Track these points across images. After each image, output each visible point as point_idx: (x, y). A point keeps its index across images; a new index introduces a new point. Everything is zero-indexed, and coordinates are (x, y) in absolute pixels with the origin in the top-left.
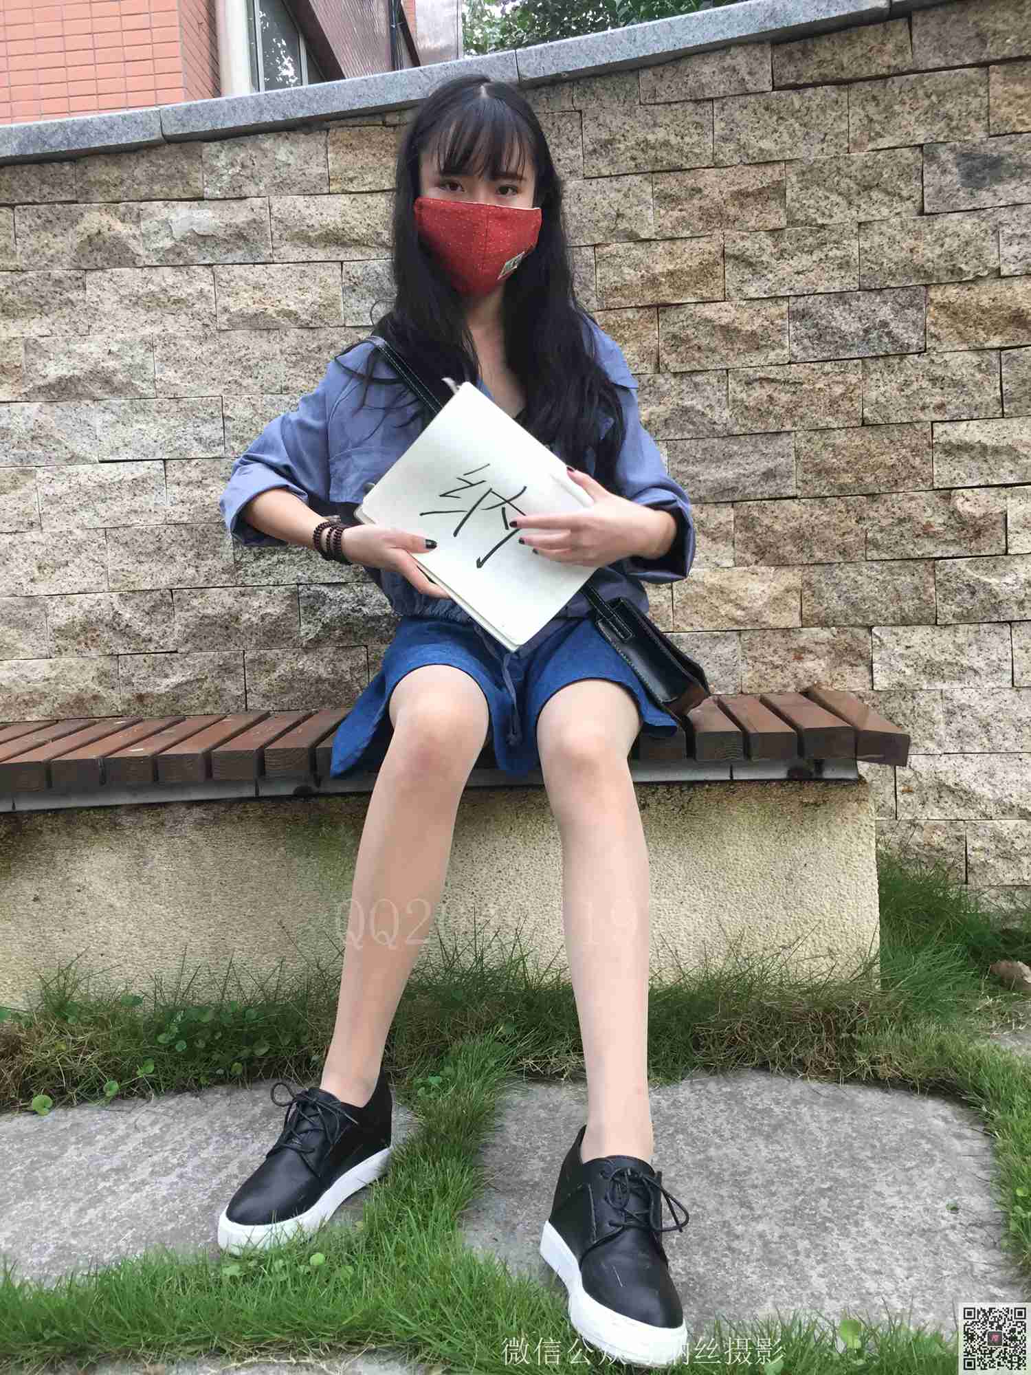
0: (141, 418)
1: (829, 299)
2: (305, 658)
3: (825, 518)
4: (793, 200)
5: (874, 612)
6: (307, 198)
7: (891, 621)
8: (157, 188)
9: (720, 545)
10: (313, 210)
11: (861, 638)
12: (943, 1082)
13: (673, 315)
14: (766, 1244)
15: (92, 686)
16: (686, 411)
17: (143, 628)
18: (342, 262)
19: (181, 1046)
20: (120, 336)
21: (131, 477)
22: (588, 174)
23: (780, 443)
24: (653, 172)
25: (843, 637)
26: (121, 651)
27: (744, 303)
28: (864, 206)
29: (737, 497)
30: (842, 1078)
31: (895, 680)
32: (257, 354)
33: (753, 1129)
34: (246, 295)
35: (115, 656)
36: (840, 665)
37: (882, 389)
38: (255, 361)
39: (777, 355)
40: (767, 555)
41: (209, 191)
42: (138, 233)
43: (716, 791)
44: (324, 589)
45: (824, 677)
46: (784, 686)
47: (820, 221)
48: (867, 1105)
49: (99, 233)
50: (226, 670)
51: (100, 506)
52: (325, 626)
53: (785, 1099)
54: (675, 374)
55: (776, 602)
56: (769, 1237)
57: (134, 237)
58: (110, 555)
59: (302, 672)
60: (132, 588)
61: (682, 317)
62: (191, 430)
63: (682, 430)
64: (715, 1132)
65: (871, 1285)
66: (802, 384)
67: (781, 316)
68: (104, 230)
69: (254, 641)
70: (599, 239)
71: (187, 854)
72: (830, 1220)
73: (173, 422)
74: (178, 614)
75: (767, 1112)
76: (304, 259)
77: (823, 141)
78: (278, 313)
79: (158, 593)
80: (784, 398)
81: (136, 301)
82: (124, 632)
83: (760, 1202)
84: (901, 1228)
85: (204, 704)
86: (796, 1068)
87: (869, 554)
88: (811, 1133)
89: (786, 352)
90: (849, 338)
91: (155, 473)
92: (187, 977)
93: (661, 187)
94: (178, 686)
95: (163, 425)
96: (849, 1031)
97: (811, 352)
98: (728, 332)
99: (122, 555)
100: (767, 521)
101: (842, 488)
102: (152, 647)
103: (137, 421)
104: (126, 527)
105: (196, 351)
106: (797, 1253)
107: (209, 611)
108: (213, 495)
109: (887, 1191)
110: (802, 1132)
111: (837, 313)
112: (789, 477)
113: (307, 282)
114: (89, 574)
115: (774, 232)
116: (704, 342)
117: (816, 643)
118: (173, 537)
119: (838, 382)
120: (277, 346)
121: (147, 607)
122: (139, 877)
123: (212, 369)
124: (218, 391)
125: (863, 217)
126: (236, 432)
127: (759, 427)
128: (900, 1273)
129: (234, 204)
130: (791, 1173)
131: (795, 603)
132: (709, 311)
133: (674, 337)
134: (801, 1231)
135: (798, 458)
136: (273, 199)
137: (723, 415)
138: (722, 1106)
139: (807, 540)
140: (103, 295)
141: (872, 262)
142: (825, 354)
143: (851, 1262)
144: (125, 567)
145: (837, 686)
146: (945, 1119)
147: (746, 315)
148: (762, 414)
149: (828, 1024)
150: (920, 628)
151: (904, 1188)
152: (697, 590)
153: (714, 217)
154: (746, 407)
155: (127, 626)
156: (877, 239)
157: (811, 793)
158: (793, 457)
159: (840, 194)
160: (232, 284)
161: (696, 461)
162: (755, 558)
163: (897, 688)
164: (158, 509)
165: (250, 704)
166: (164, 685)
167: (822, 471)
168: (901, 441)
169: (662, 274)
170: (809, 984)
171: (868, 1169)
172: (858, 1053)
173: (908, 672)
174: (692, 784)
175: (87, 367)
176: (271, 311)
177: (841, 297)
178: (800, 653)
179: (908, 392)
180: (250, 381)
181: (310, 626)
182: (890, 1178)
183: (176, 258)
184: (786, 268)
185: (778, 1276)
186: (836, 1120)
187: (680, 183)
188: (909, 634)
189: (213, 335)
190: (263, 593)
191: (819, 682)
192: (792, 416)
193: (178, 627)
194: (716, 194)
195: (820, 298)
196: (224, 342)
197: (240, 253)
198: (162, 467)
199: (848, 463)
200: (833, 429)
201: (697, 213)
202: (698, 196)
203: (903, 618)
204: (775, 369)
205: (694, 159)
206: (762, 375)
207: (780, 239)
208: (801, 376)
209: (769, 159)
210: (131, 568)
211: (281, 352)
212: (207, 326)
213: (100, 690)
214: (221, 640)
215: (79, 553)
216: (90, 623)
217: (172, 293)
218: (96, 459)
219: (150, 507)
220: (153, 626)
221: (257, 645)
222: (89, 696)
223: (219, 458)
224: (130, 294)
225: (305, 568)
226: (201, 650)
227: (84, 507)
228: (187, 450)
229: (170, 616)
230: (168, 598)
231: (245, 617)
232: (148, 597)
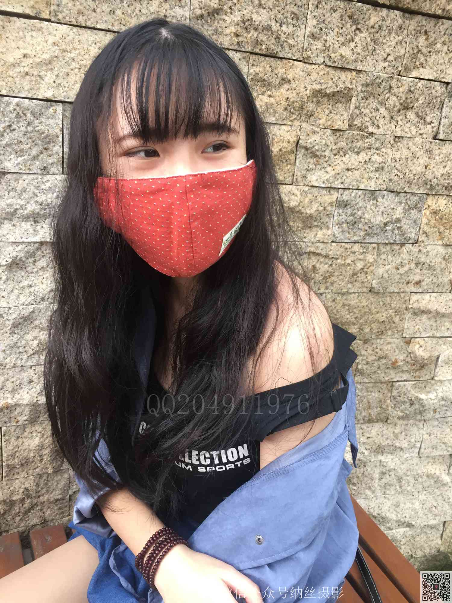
1: (365, 195)
4: (355, 107)
7: (362, 421)
24: (251, 53)
27: (306, 189)
28: (400, 123)
37: (387, 267)
39: (324, 235)
47: (371, 129)
66: (337, 259)
67: (331, 204)
77: (385, 59)
89: (329, 232)
90: (374, 228)
93: (257, 69)
97: (347, 235)
98: (293, 212)
111: (369, 207)
115: (337, 132)
119: (360, 260)
125: (399, 134)
141: (398, 170)
142: (356, 238)
147: (307, 200)
150: (377, 424)
153: (298, 110)
156: (405, 152)
159: (387, 109)
168: (390, 304)
177: (373, 194)
179: (402, 271)
184: (340, 163)
188: (370, 429)
192: (326, 282)
194: (301, 89)
195: (360, 193)
199: (356, 318)
200: (351, 293)
201: (284, 103)
202: (286, 86)
203: (369, 420)
204: (321, 245)
205: (287, 49)
206: (312, 249)
207: (341, 139)
208: (338, 253)
209: (345, 66)
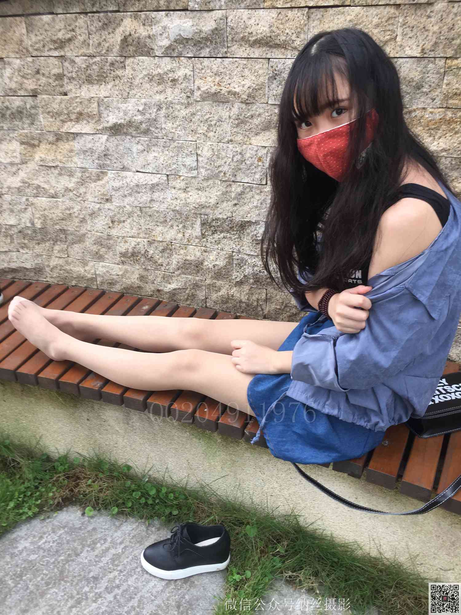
0: (155, 149)
2: (235, 289)
6: (250, 11)
10: (253, 20)
17: (159, 259)
18: (269, 59)
20: (143, 101)
21: (151, 183)
26: (149, 268)
32: (216, 118)
34: (210, 79)
38: (215, 122)
41: (191, 5)
42: (151, 34)
44: (246, 257)
49: (130, 35)
50: (196, 286)
51: (137, 195)
52: (245, 276)
57: (149, 37)
58: (143, 220)
59: (232, 296)
60: (154, 238)
62: (180, 159)
68: (133, 32)
69: (210, 276)
70: (451, 53)
74: (175, 255)
76: (246, 56)
78: (229, 92)
79: (165, 243)
81: (151, 78)
82: (151, 259)
85: (187, 299)
91: (163, 181)
92: (149, 466)
94: (175, 289)
95: (167, 155)
99: (149, 221)
102: (163, 268)
103: (154, 151)
104: (150, 208)
105: (184, 112)
107: (188, 258)
108: (191, 198)
113: (247, 72)
114: (134, 228)
118: (172, 216)
120: (227, 114)
121: (161, 248)
122: (128, 424)
123: (191, 124)
124: (195, 138)
126: (203, 164)
129: (205, 15)
136: (229, 12)
140: (135, 74)
144: (150, 227)
155: (151, 257)
160: (203, 71)
164: (165, 201)
165: (208, 304)
166: (169, 287)
175: (128, 119)
176: (224, 91)
180: (211, 134)
181: (238, 274)
183: (172, 52)
189: (192, 103)
190: (215, 252)
193: (174, 262)
196: (198, 108)
197: (208, 50)
198: (165, 178)
210: (153, 228)
211: (230, 117)
212: (189, 97)
213: (141, 284)
214: (194, 272)
215: (129, 217)
216: (135, 253)
217: (170, 75)
218: (134, 170)
219: (161, 199)
220: (163, 258)
221: (211, 277)
222: (136, 286)
223: (195, 177)
224: (148, 74)
225: (237, 243)
226: (185, 274)
227: (130, 195)
228: (178, 171)
229: (171, 255)
230: (170, 246)
231: (206, 263)
232: (161, 244)
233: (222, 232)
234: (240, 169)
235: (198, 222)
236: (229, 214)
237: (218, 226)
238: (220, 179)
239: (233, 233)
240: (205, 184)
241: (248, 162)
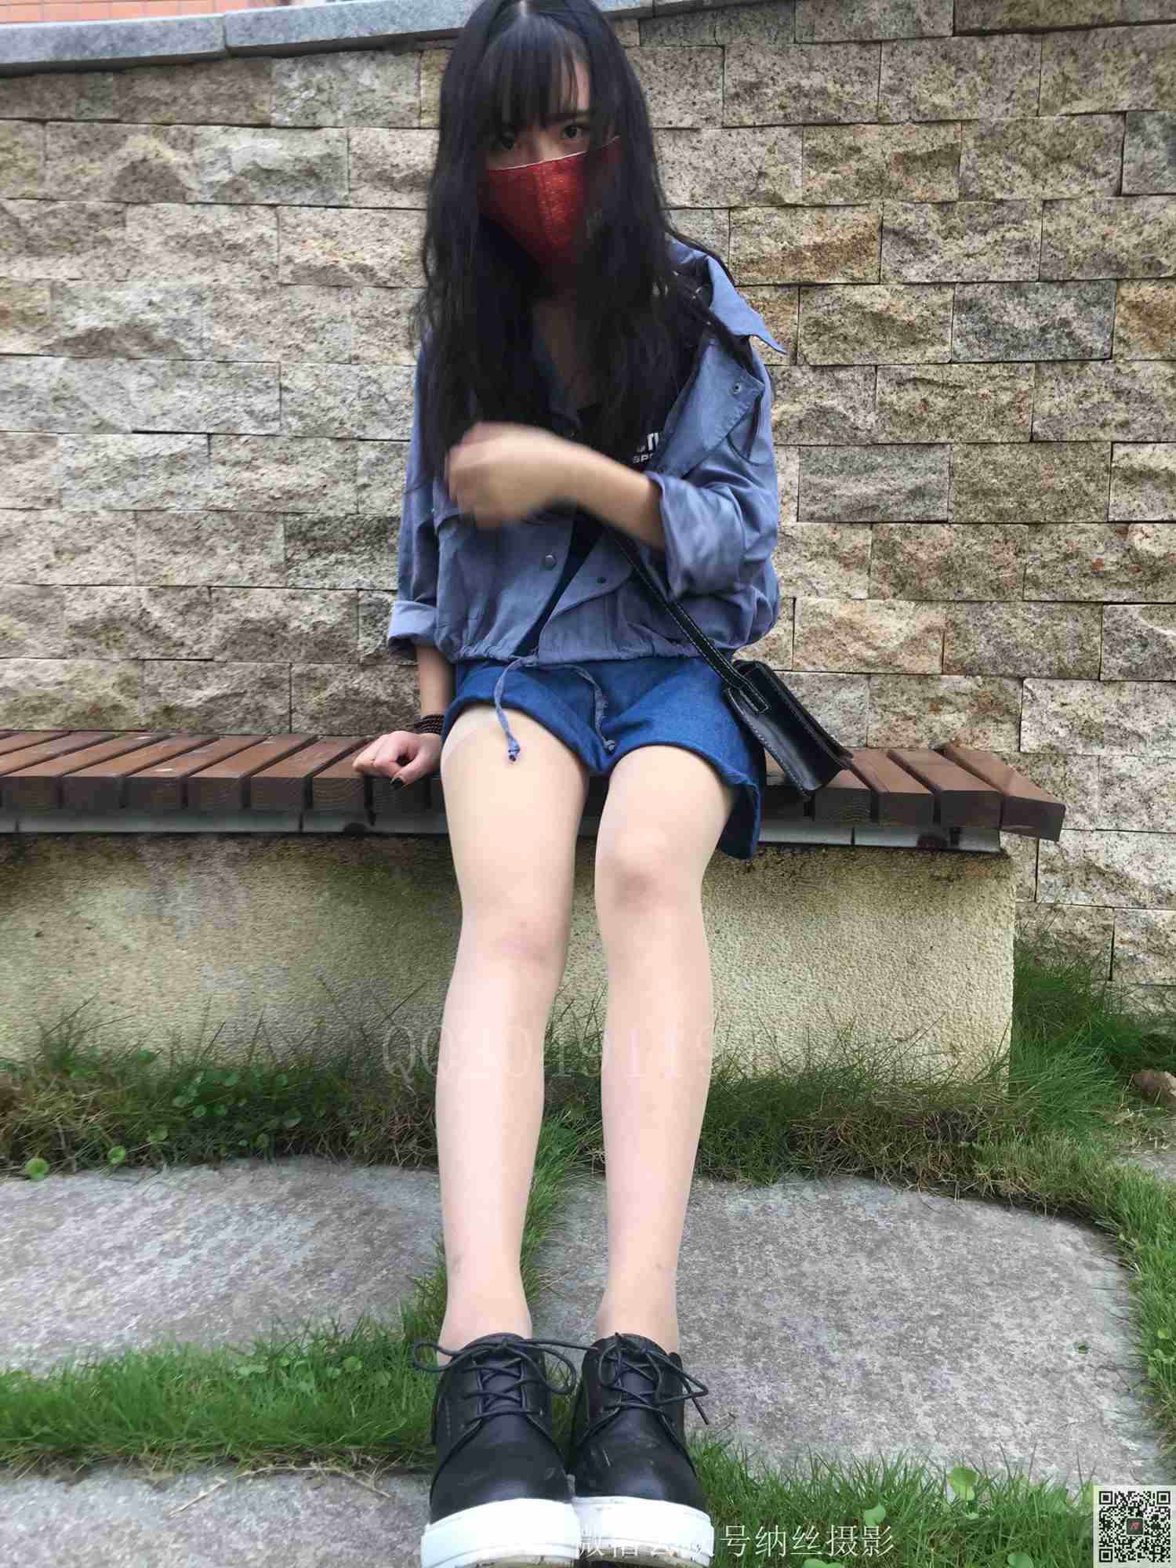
0: (183, 382)
1: (1002, 290)
2: (362, 675)
3: (979, 548)
4: (967, 168)
5: (1027, 661)
6: (393, 132)
7: (1046, 673)
8: (215, 110)
9: (853, 573)
10: (399, 146)
11: (1011, 690)
12: (1072, 1203)
13: (818, 299)
14: (866, 1374)
15: (112, 693)
16: (824, 412)
17: (175, 630)
19: (200, 1112)
20: (163, 284)
21: (168, 452)
22: (729, 123)
23: (932, 456)
24: (805, 125)
25: (989, 688)
26: (148, 655)
27: (902, 288)
28: (1051, 181)
29: (877, 516)
30: (957, 1192)
31: (1045, 742)
32: (324, 315)
33: (855, 1243)
34: (315, 244)
35: (140, 661)
36: (983, 720)
37: (1057, 400)
38: (320, 323)
39: (937, 352)
40: (908, 587)
41: (277, 117)
42: (190, 162)
43: (833, 857)
45: (964, 734)
46: (917, 741)
47: (998, 196)
48: (986, 1225)
49: (144, 160)
50: (269, 684)
51: (129, 484)
53: (892, 1212)
54: (815, 368)
55: (914, 643)
56: (870, 1367)
57: (186, 167)
58: (140, 542)
59: (357, 692)
60: (164, 583)
61: (827, 300)
62: (241, 400)
63: (818, 434)
64: (809, 1244)
65: (985, 1429)
66: (962, 388)
67: (944, 306)
68: (151, 156)
69: (303, 653)
70: (735, 200)
71: (217, 894)
72: (940, 1352)
73: (220, 391)
74: (217, 616)
75: (870, 1225)
76: (386, 204)
77: (1008, 99)
78: (352, 267)
79: (193, 590)
80: (941, 403)
81: (183, 244)
82: (152, 633)
83: (860, 1326)
84: (1022, 1366)
85: (243, 721)
86: (905, 1177)
87: (1027, 593)
88: (920, 1252)
89: (947, 348)
90: (1023, 336)
91: (196, 448)
92: (210, 1034)
93: (813, 143)
94: (212, 700)
95: (209, 393)
96: (969, 1140)
97: (976, 350)
98: (880, 321)
99: (153, 543)
100: (910, 548)
101: (1000, 513)
102: (183, 653)
103: (179, 387)
104: (160, 510)
105: (252, 308)
106: (902, 1387)
107: (253, 615)
108: (263, 479)
109: (1007, 1324)
110: (911, 1250)
111: (1010, 306)
112: (939, 498)
113: (388, 232)
114: (115, 563)
115: (944, 206)
116: (852, 331)
117: (957, 694)
118: (214, 525)
119: (1006, 389)
120: (348, 308)
121: (181, 605)
122: (160, 917)
123: (269, 329)
124: (276, 356)
125: (1048, 194)
126: (294, 407)
127: (910, 436)
128: (1019, 1416)
129: (306, 135)
130: (894, 1296)
131: (936, 646)
132: (859, 295)
133: (817, 323)
134: (905, 1363)
135: (952, 475)
136: (353, 131)
137: (868, 420)
138: (819, 1216)
139: (956, 573)
140: (147, 234)
141: (1056, 248)
142: (993, 355)
143: (963, 1402)
144: (157, 558)
145: (978, 745)
146: (1074, 1245)
147: (903, 302)
148: (914, 421)
149: (945, 1129)
150: (1080, 683)
151: (1027, 1321)
152: (823, 623)
153: (875, 183)
154: (895, 412)
155: (156, 627)
156: (1064, 221)
157: (944, 866)
158: (947, 474)
159: (1024, 165)
160: (299, 230)
161: (833, 473)
162: (893, 590)
163: (1048, 751)
164: (199, 491)
165: (295, 726)
166: (196, 698)
167: (980, 493)
168: (1075, 463)
169: (807, 247)
170: (926, 1084)
171: (984, 1297)
172: (977, 1165)
173: (1062, 733)
174: (806, 847)
175: (123, 319)
176: (343, 264)
177: (1016, 287)
178: (937, 704)
179: (1087, 405)
180: (313, 347)
181: (369, 639)
182: (1009, 1309)
183: (233, 195)
184: (952, 249)
185: (879, 1411)
186: (948, 1239)
187: (836, 140)
188: (1066, 690)
189: (273, 290)
190: (316, 597)
191: (957, 739)
192: (949, 426)
193: (215, 632)
194: (878, 156)
195: (992, 287)
196: (286, 298)
197: (310, 193)
198: (204, 442)
199: (1010, 484)
200: (996, 444)
201: (853, 177)
202: (856, 157)
203: (1061, 670)
204: (933, 369)
205: (854, 112)
206: (917, 374)
207: (950, 214)
208: (963, 378)
209: (943, 117)
210: (163, 559)
211: (353, 314)
212: (267, 278)
213: (121, 699)
214: (265, 649)
215: (104, 538)
216: (113, 620)
217: (227, 237)
218: (129, 428)
219: (189, 488)
220: (187, 628)
221: (306, 657)
222: (108, 705)
223: (273, 436)
224: (178, 235)
225: (367, 571)
226: (241, 659)
227: (112, 484)
228: (235, 424)
229: (207, 617)
230: (206, 596)
231: (294, 624)
232: (182, 594)
233: (331, 551)
234: (375, 413)
235: (280, 533)
236: (351, 508)
237: (325, 538)
238: (332, 434)
239: (357, 549)
240: (296, 448)
241: (391, 398)
